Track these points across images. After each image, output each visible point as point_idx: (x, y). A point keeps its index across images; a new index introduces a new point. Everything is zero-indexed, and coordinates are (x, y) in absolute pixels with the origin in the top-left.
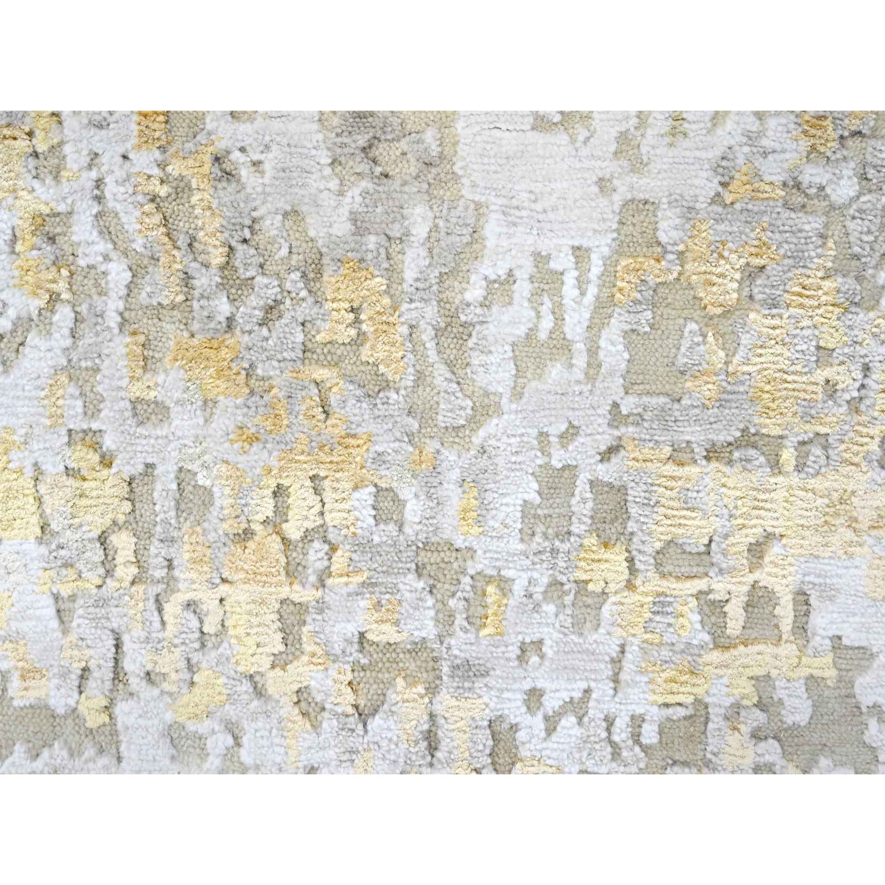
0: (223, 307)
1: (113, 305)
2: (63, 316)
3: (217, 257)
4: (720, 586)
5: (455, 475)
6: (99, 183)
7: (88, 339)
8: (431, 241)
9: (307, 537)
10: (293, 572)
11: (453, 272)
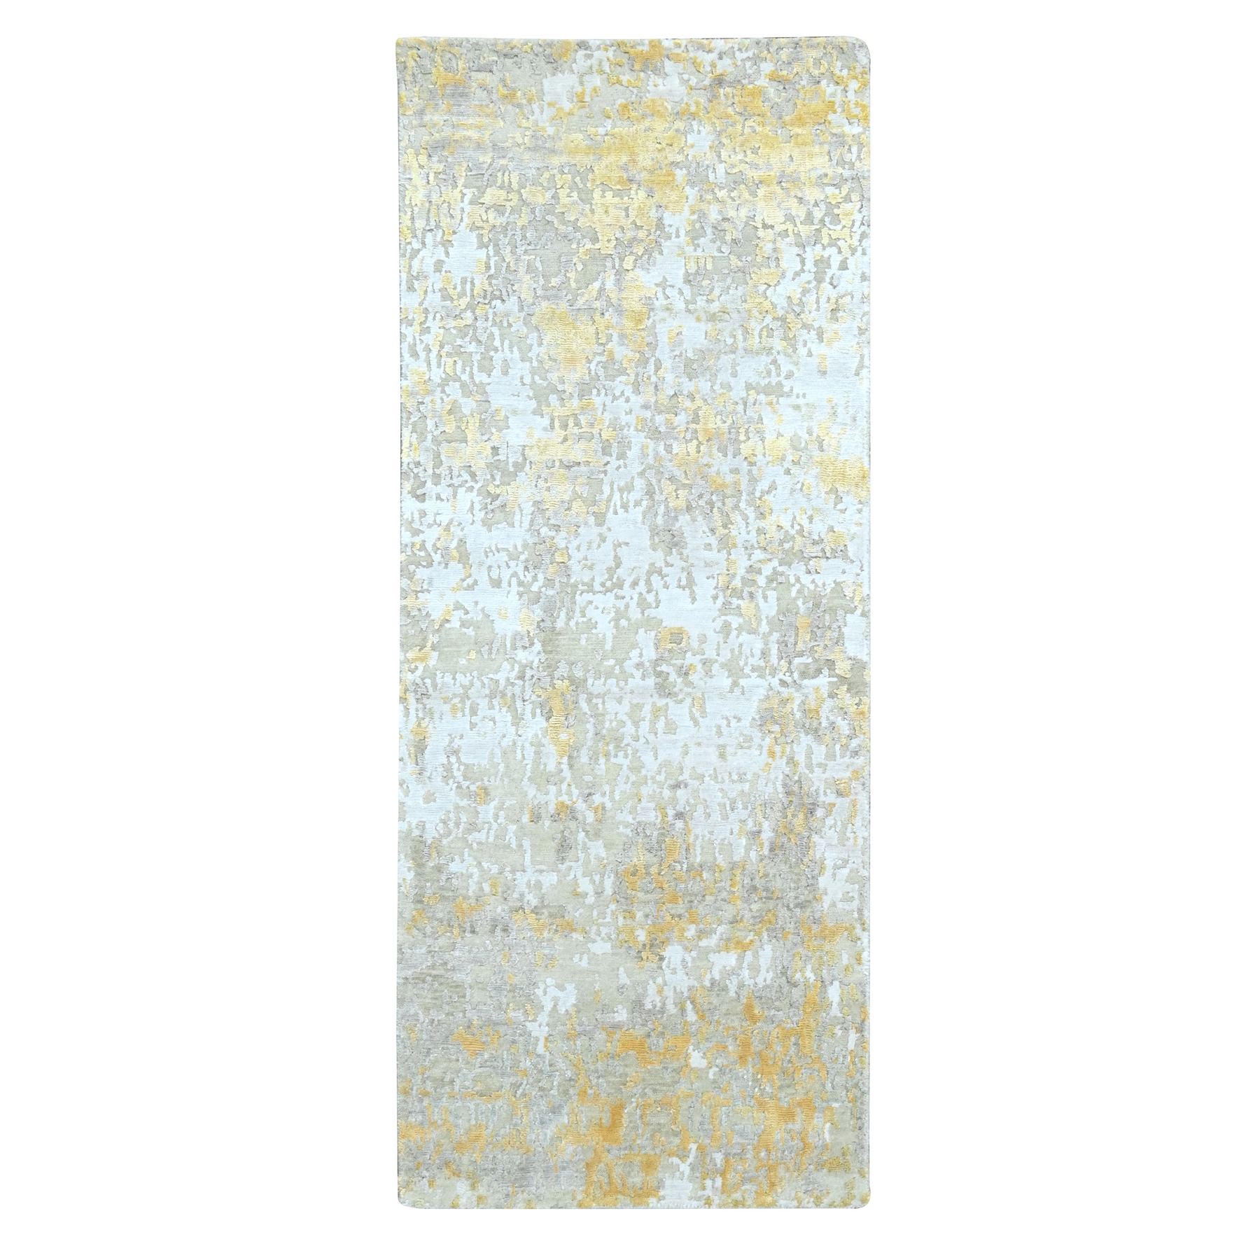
0: (714, 498)
1: (744, 497)
2: (758, 494)
3: (715, 510)
4: (576, 430)
5: (650, 457)
6: (747, 527)
7: (751, 489)
8: (656, 514)
9: (691, 440)
10: (696, 431)
11: (650, 508)
